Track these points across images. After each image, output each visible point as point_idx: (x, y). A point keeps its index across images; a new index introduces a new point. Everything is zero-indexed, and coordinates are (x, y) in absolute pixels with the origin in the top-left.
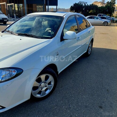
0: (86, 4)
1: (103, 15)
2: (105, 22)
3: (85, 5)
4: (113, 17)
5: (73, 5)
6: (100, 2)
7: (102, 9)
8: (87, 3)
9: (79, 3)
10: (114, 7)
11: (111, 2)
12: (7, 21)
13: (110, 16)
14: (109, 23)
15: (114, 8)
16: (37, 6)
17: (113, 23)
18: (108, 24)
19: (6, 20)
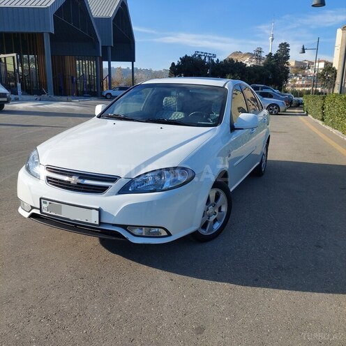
0: (215, 60)
1: (262, 88)
2: (272, 105)
3: (213, 61)
4: (286, 92)
5: (180, 61)
6: (249, 53)
7: (255, 73)
8: (214, 56)
9: (195, 55)
10: (288, 68)
11: (277, 54)
12: (7, 102)
13: (280, 90)
14: (282, 109)
15: (286, 70)
16: (77, 62)
17: (291, 107)
18: (279, 111)
19: (5, 99)
